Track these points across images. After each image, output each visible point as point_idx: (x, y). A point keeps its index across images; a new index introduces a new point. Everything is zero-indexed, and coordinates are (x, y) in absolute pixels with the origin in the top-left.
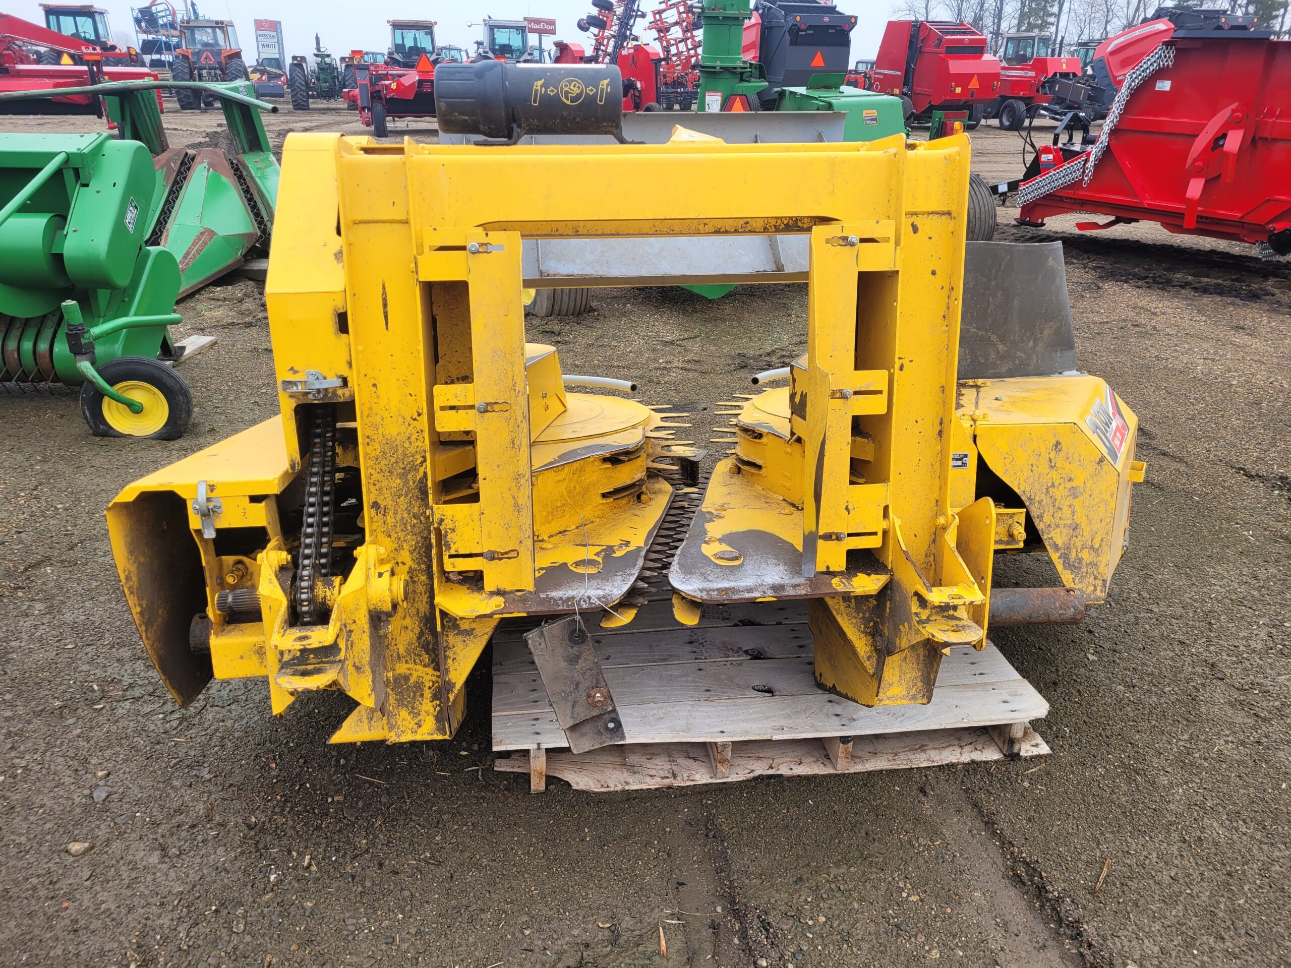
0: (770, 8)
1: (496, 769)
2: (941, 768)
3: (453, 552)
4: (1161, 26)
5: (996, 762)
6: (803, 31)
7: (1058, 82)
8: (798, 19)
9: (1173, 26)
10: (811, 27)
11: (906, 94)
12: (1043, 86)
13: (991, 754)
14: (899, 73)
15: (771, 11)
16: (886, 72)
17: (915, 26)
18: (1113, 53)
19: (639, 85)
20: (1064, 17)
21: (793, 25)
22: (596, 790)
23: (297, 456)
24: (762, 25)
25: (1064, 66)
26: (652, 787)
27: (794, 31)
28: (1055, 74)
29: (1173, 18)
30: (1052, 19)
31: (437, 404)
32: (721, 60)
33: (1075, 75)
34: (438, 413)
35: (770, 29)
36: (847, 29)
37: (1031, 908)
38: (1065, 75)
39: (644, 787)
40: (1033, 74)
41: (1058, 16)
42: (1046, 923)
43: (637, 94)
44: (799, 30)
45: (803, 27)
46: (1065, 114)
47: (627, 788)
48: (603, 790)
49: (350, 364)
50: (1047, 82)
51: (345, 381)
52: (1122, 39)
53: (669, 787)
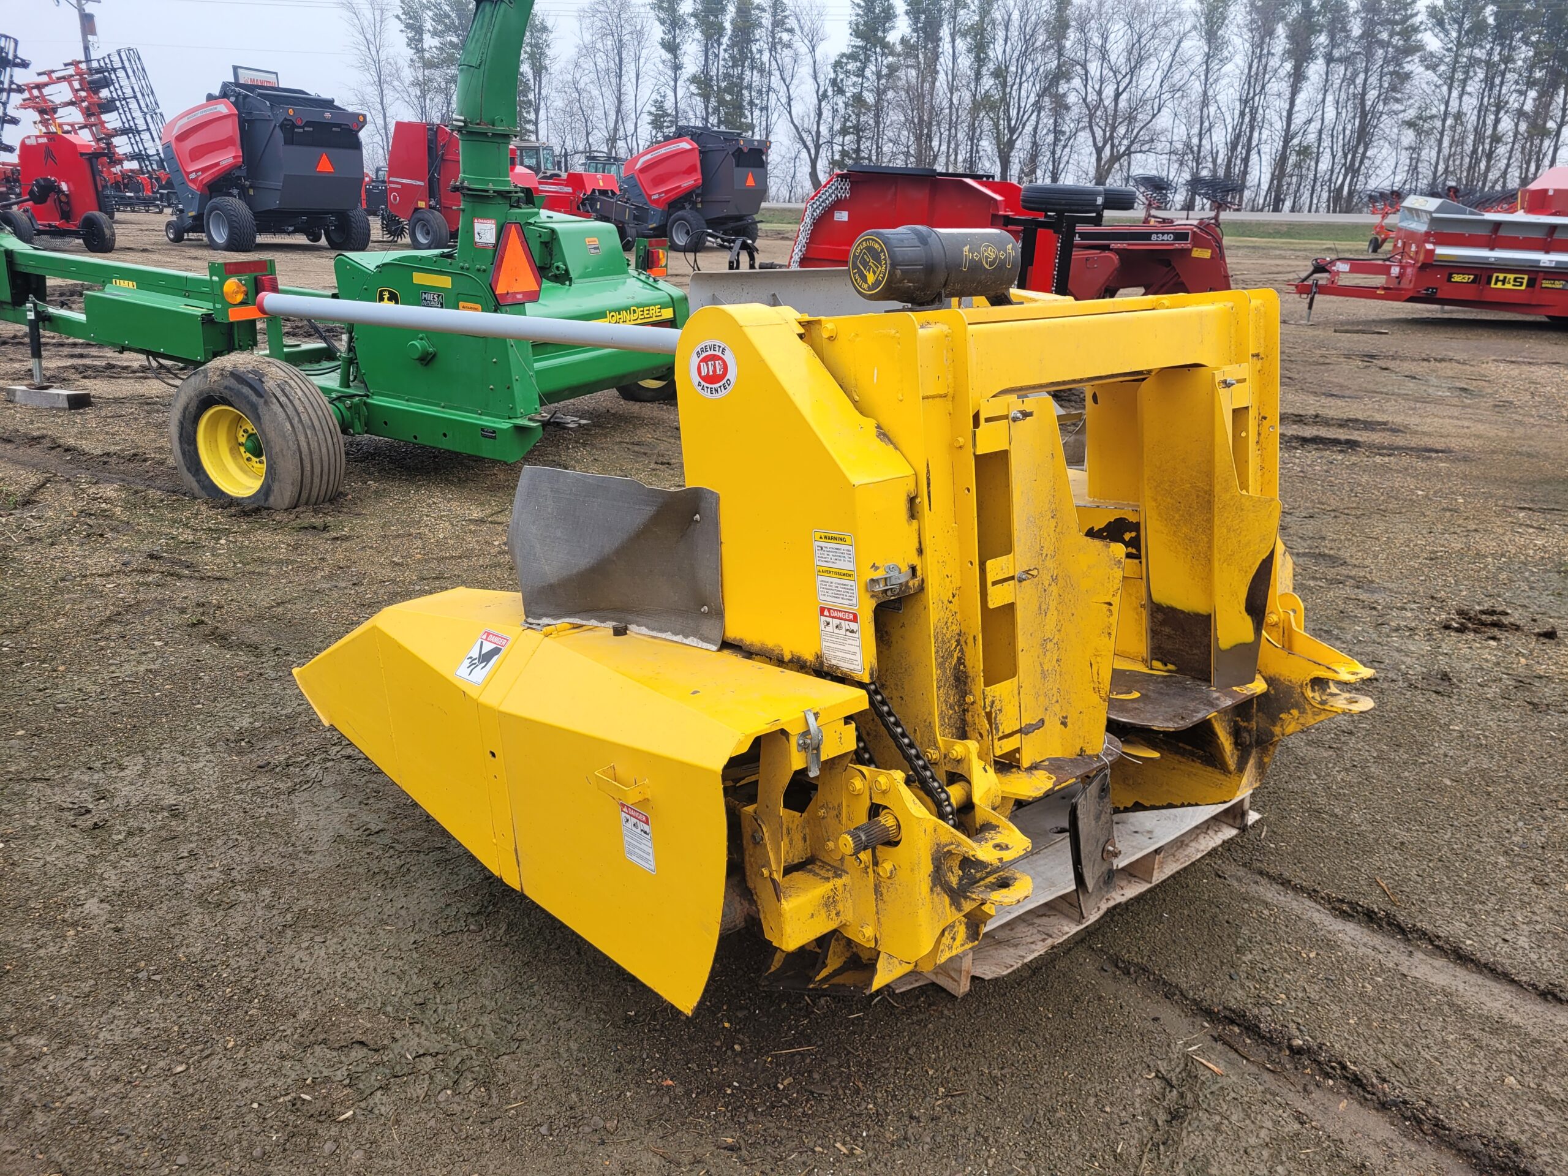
0: (246, 96)
1: (897, 991)
2: (1209, 854)
3: (1001, 734)
4: (685, 145)
5: (1236, 836)
6: (299, 127)
7: (598, 200)
8: (291, 112)
9: (696, 146)
10: (308, 124)
11: (434, 208)
12: (584, 204)
13: (1230, 833)
14: (422, 183)
15: (248, 100)
16: (404, 181)
17: (431, 129)
18: (643, 170)
19: (64, 187)
20: (542, 125)
21: (286, 119)
22: (1005, 973)
23: (875, 662)
24: (239, 116)
25: (601, 183)
26: (1042, 952)
27: (288, 127)
28: (594, 190)
29: (695, 137)
30: (530, 127)
31: (990, 578)
32: (494, 182)
33: (613, 193)
34: (990, 589)
35: (251, 122)
36: (356, 129)
37: (1373, 931)
38: (604, 192)
39: (1036, 954)
40: (569, 190)
41: (536, 123)
42: (1393, 937)
43: (63, 199)
44: (294, 126)
45: (299, 124)
46: (734, 241)
47: (1026, 961)
48: (1010, 970)
49: (920, 551)
50: (587, 199)
51: (914, 569)
52: (649, 157)
53: (1053, 947)
